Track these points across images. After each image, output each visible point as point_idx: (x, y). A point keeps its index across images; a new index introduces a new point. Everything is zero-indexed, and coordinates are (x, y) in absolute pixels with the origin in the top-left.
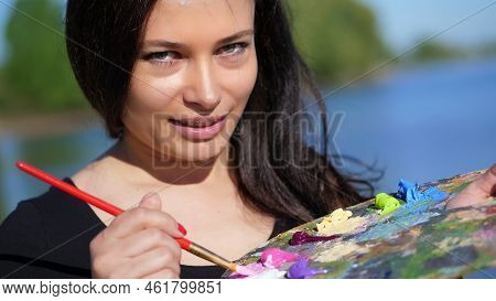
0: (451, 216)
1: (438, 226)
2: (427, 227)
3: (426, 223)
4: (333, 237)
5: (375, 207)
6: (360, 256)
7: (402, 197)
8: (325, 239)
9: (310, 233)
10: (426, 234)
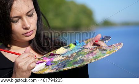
0: (83, 50)
1: (79, 53)
2: (77, 53)
3: (78, 52)
4: (58, 55)
5: (69, 47)
6: (62, 60)
7: (75, 44)
8: (57, 55)
9: (54, 53)
10: (76, 55)
